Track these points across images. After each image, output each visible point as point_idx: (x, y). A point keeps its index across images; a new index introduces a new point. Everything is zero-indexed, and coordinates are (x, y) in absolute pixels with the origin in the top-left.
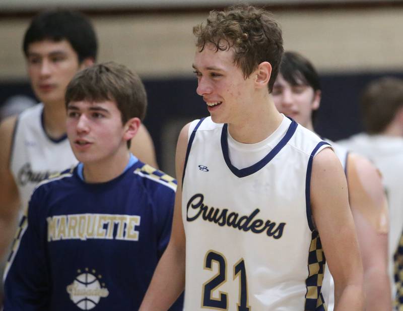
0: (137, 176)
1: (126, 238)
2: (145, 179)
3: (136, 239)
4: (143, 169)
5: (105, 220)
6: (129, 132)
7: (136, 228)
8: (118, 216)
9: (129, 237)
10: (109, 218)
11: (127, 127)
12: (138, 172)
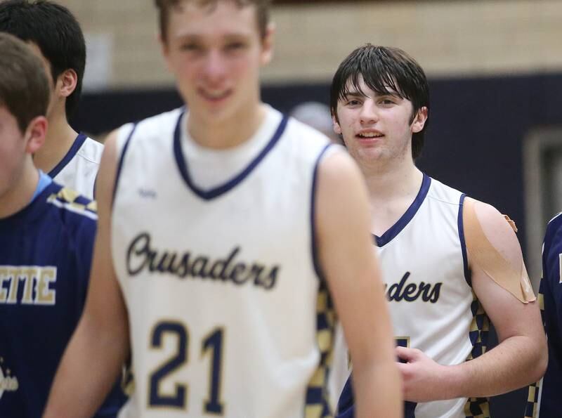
0: (51, 205)
1: (37, 301)
2: (63, 211)
3: (52, 302)
4: (60, 195)
5: (6, 275)
6: (34, 140)
7: (51, 286)
8: (24, 269)
9: (41, 298)
10: (11, 272)
11: (28, 134)
12: (52, 200)
